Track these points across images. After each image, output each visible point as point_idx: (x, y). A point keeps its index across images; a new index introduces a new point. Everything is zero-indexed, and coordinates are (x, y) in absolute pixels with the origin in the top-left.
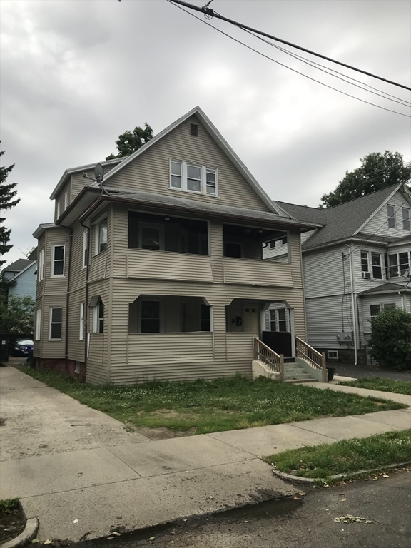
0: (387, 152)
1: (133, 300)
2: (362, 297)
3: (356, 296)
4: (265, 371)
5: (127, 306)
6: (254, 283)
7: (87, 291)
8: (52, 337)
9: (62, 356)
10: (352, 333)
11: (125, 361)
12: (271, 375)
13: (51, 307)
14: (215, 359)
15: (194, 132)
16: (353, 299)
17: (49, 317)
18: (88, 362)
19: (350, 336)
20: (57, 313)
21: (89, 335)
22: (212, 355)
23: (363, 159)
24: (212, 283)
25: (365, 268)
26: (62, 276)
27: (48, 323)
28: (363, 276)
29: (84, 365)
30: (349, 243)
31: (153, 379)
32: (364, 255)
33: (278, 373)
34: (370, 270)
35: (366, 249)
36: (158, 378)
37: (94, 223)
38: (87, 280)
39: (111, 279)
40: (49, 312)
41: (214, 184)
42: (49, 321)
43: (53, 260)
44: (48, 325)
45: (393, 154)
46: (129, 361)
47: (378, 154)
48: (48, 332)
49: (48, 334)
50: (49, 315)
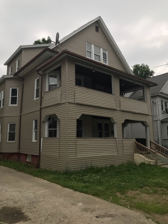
0: (143, 64)
1: (79, 117)
2: (162, 122)
3: (160, 121)
4: (145, 160)
5: (76, 121)
6: (134, 111)
7: (41, 113)
8: (9, 140)
9: (16, 151)
10: (158, 139)
11: (75, 155)
12: (150, 162)
13: (9, 123)
14: (118, 153)
15: (97, 30)
16: (159, 122)
17: (7, 128)
18: (41, 155)
19: (157, 140)
20: (12, 126)
21: (42, 139)
22: (116, 151)
23: (133, 66)
24: (115, 110)
25: (162, 109)
26: (16, 105)
27: (7, 132)
28: (162, 112)
29: (39, 157)
30: (157, 96)
31: (90, 166)
32: (162, 102)
33: (155, 161)
34: (164, 109)
35: (162, 100)
36: (93, 165)
37: (45, 73)
38: (41, 105)
39: (67, 103)
40: (8, 126)
41: (106, 59)
42: (7, 131)
43: (10, 96)
44: (7, 133)
45: (145, 65)
46: (77, 155)
47: (139, 65)
48: (7, 137)
49: (7, 138)
50: (8, 127)
